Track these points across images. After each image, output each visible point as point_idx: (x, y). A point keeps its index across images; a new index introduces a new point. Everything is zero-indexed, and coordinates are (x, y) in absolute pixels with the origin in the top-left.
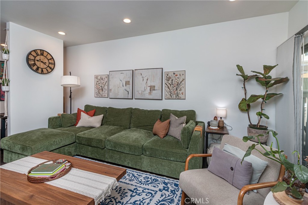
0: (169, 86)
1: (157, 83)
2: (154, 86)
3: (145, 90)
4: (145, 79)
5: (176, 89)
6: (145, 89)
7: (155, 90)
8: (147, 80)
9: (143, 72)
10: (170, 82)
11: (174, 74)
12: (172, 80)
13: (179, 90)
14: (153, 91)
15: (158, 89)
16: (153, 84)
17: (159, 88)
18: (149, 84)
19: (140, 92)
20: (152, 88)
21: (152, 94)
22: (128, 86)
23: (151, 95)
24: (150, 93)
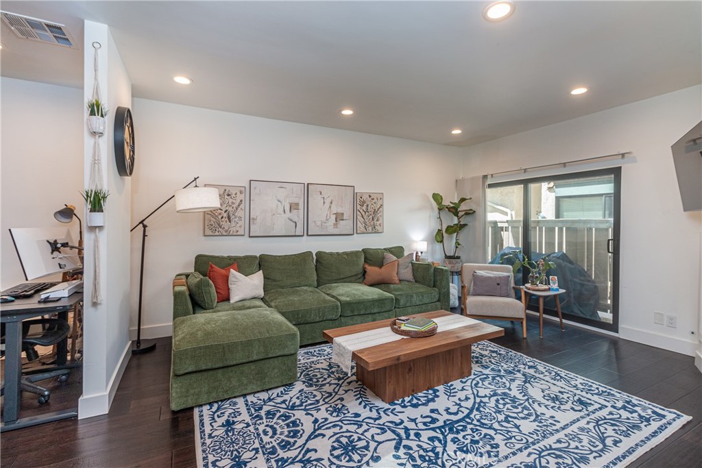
0: (363, 213)
1: (347, 210)
2: (343, 214)
3: (327, 220)
4: (328, 202)
5: (373, 219)
6: (328, 217)
7: (343, 220)
8: (331, 203)
9: (325, 190)
10: (364, 208)
11: (370, 196)
12: (367, 206)
13: (375, 220)
14: (341, 221)
15: (348, 218)
16: (340, 210)
17: (349, 216)
18: (335, 209)
19: (319, 223)
20: (339, 217)
21: (338, 226)
22: (295, 212)
23: (337, 228)
24: (336, 225)
